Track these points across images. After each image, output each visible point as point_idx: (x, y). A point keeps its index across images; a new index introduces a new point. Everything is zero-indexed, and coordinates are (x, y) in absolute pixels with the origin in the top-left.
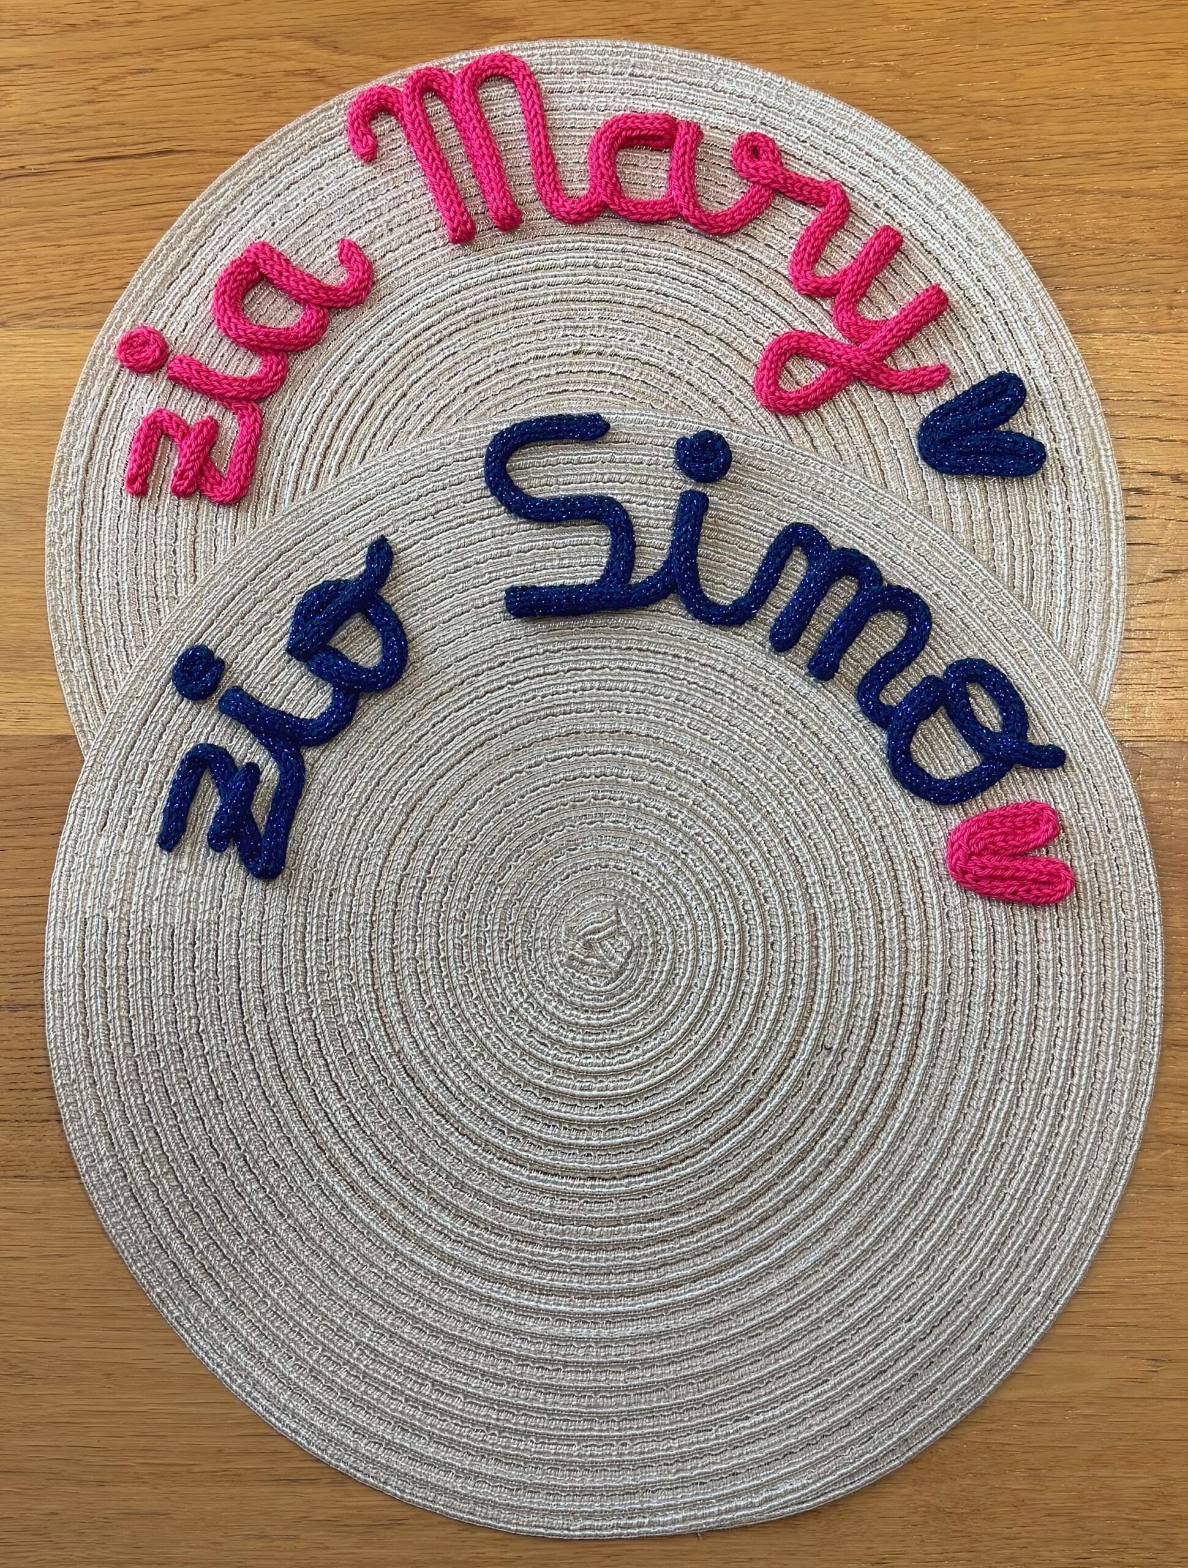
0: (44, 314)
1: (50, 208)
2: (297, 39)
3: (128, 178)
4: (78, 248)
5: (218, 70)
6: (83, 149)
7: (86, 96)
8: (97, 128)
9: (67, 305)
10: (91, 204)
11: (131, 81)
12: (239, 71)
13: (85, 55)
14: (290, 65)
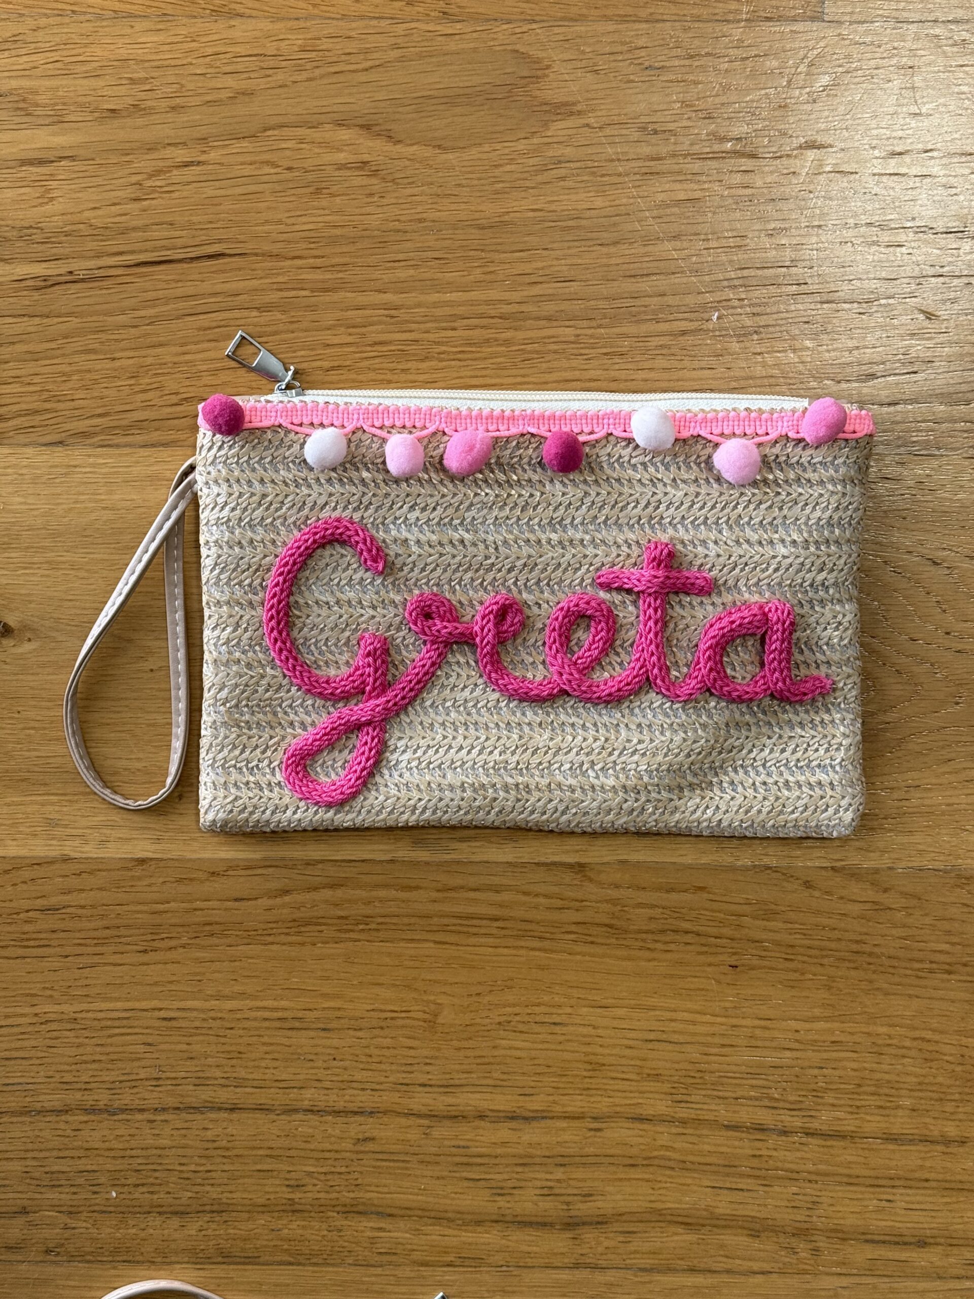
0: (102, 432)
1: (101, 318)
2: (348, 127)
3: (180, 284)
4: (131, 362)
5: (267, 163)
6: (132, 252)
7: (130, 192)
8: (144, 228)
9: (124, 423)
10: (142, 313)
11: (177, 175)
12: (290, 164)
13: (127, 146)
14: (342, 157)
